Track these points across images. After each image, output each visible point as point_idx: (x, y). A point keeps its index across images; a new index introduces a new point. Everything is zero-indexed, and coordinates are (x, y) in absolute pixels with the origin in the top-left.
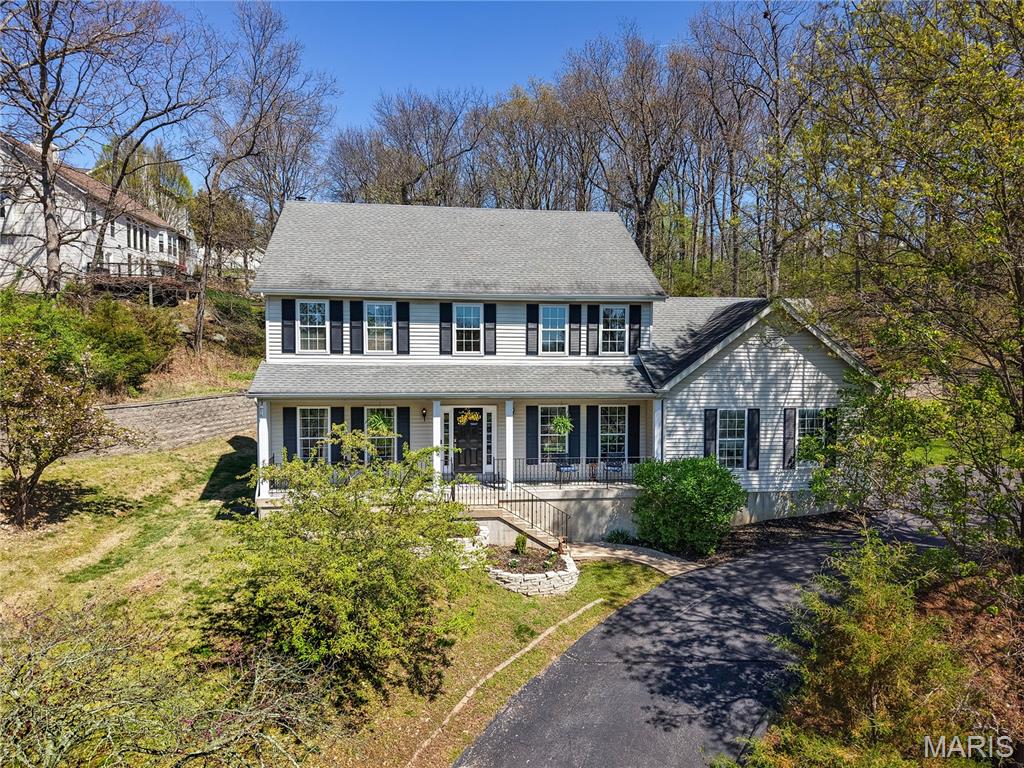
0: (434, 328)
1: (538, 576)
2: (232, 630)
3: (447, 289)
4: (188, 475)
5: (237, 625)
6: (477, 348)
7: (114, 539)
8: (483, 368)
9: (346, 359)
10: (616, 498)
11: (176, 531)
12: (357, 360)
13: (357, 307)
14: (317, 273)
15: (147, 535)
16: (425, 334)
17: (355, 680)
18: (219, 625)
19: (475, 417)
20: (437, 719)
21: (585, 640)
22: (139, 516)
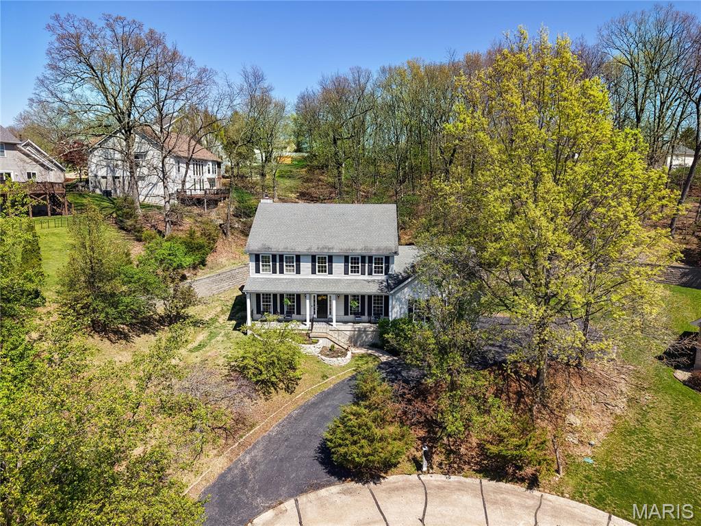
0: (310, 265)
1: (335, 359)
2: (236, 370)
3: (314, 250)
4: (224, 307)
5: (238, 369)
6: (325, 272)
7: (202, 336)
8: (327, 279)
9: (278, 276)
10: (373, 331)
11: (221, 335)
12: (282, 276)
13: (281, 257)
14: (268, 244)
15: (212, 335)
16: (306, 266)
17: (269, 387)
18: (233, 369)
19: (325, 298)
20: (291, 399)
21: (343, 381)
22: (208, 327)
